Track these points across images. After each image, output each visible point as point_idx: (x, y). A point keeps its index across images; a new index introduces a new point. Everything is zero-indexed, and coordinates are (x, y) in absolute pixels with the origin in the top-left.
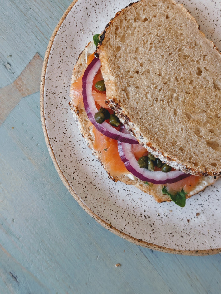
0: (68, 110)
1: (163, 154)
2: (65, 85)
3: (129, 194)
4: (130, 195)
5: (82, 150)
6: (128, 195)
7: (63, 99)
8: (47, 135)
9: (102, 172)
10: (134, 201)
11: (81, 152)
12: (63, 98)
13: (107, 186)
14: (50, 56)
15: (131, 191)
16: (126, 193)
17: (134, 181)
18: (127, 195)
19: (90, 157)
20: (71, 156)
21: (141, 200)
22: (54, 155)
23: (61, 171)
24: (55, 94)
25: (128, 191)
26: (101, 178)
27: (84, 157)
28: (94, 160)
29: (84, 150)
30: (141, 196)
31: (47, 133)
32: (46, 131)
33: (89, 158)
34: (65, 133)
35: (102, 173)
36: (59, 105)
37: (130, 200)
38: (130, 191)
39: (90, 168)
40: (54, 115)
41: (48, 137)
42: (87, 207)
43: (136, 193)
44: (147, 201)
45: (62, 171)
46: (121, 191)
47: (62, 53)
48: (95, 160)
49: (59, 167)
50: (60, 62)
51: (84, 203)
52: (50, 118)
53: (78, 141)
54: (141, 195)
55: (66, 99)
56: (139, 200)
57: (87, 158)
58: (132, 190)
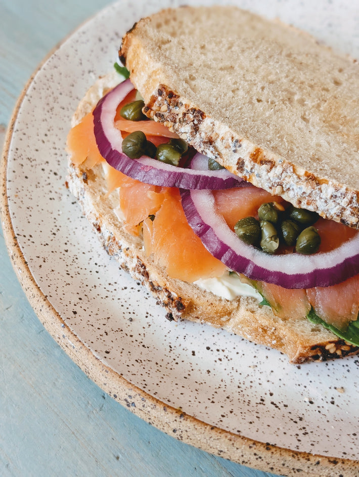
0: (62, 195)
1: (294, 171)
2: (57, 151)
3: (222, 357)
4: (225, 361)
5: (97, 268)
6: (220, 360)
7: (52, 175)
8: (12, 228)
9: (147, 313)
10: (239, 372)
11: (94, 272)
12: (52, 173)
13: (164, 342)
14: (26, 98)
15: (226, 351)
16: (215, 355)
17: (231, 302)
18: (218, 361)
19: (116, 283)
20: (68, 274)
21: (257, 369)
22: (26, 263)
23: (42, 294)
24: (34, 163)
25: (218, 350)
26: (146, 326)
27: (102, 281)
28: (126, 288)
29: (101, 270)
30: (255, 360)
31: (11, 223)
32: (10, 219)
33: (114, 284)
34: (54, 234)
35: (148, 315)
36: (43, 183)
37: (228, 371)
38: (223, 351)
39: (117, 304)
40: (29, 196)
41: (13, 232)
42: (112, 371)
43: (241, 353)
44: (272, 371)
45: (45, 295)
46: (201, 352)
47: (51, 99)
48: (129, 289)
49: (37, 285)
50: (46, 112)
51: (103, 361)
52: (21, 200)
53: (87, 254)
54: (255, 357)
55: (58, 177)
56: (252, 369)
57: (110, 284)
58: (230, 347)
